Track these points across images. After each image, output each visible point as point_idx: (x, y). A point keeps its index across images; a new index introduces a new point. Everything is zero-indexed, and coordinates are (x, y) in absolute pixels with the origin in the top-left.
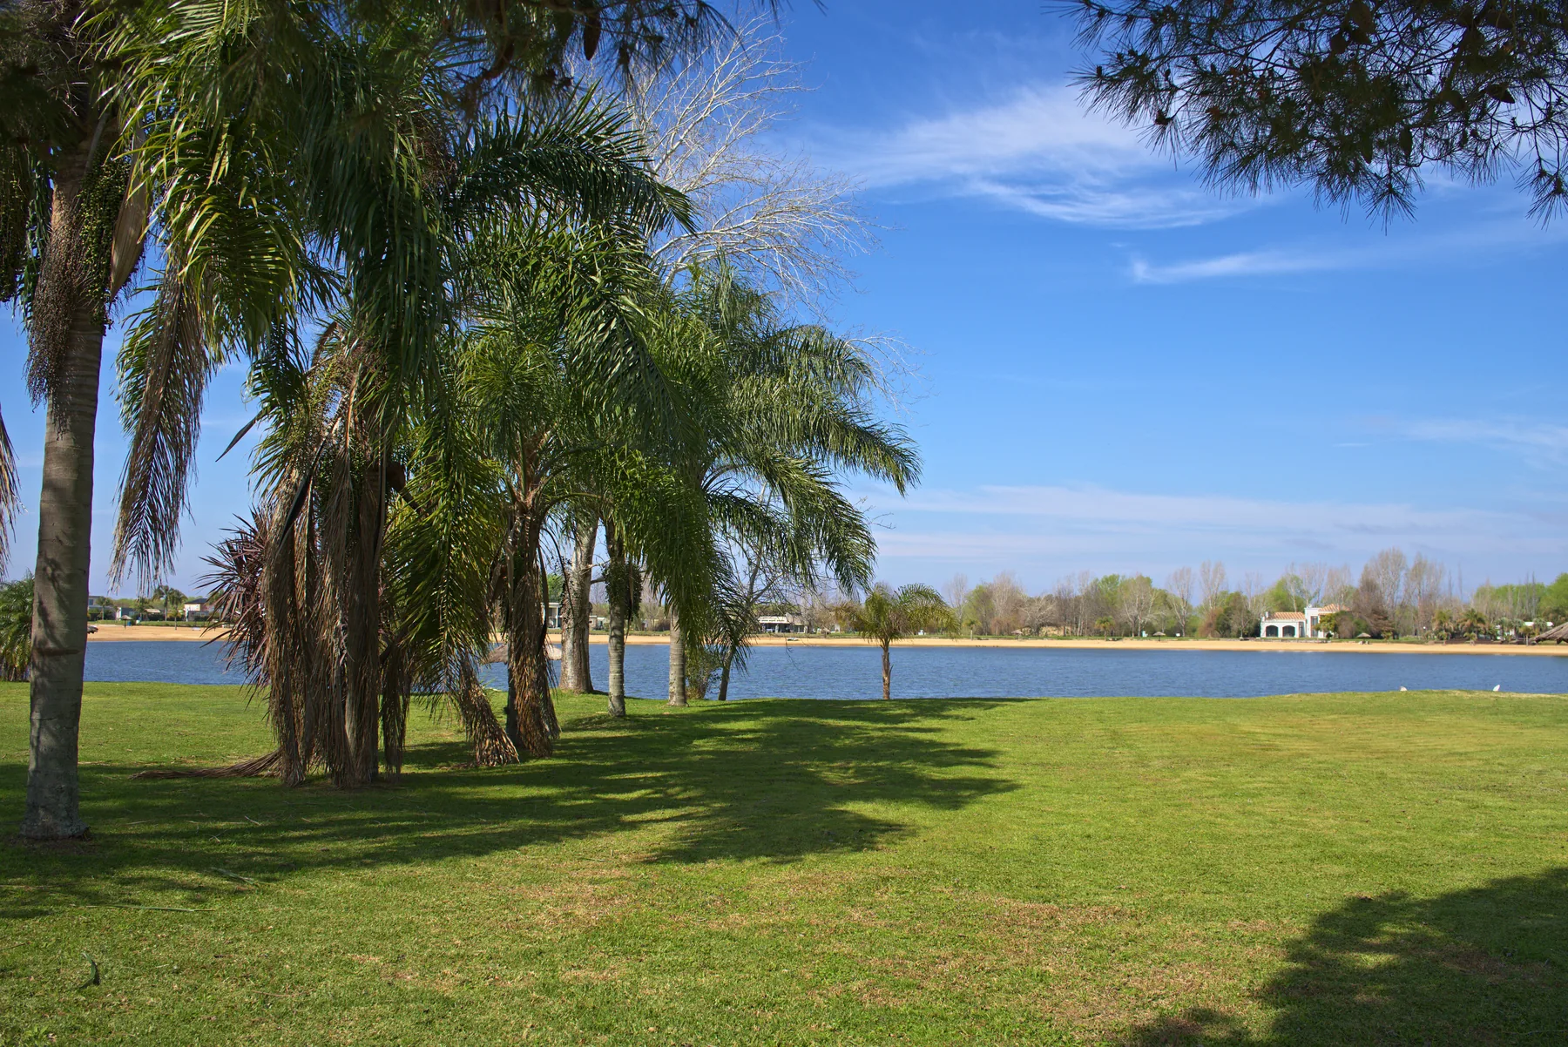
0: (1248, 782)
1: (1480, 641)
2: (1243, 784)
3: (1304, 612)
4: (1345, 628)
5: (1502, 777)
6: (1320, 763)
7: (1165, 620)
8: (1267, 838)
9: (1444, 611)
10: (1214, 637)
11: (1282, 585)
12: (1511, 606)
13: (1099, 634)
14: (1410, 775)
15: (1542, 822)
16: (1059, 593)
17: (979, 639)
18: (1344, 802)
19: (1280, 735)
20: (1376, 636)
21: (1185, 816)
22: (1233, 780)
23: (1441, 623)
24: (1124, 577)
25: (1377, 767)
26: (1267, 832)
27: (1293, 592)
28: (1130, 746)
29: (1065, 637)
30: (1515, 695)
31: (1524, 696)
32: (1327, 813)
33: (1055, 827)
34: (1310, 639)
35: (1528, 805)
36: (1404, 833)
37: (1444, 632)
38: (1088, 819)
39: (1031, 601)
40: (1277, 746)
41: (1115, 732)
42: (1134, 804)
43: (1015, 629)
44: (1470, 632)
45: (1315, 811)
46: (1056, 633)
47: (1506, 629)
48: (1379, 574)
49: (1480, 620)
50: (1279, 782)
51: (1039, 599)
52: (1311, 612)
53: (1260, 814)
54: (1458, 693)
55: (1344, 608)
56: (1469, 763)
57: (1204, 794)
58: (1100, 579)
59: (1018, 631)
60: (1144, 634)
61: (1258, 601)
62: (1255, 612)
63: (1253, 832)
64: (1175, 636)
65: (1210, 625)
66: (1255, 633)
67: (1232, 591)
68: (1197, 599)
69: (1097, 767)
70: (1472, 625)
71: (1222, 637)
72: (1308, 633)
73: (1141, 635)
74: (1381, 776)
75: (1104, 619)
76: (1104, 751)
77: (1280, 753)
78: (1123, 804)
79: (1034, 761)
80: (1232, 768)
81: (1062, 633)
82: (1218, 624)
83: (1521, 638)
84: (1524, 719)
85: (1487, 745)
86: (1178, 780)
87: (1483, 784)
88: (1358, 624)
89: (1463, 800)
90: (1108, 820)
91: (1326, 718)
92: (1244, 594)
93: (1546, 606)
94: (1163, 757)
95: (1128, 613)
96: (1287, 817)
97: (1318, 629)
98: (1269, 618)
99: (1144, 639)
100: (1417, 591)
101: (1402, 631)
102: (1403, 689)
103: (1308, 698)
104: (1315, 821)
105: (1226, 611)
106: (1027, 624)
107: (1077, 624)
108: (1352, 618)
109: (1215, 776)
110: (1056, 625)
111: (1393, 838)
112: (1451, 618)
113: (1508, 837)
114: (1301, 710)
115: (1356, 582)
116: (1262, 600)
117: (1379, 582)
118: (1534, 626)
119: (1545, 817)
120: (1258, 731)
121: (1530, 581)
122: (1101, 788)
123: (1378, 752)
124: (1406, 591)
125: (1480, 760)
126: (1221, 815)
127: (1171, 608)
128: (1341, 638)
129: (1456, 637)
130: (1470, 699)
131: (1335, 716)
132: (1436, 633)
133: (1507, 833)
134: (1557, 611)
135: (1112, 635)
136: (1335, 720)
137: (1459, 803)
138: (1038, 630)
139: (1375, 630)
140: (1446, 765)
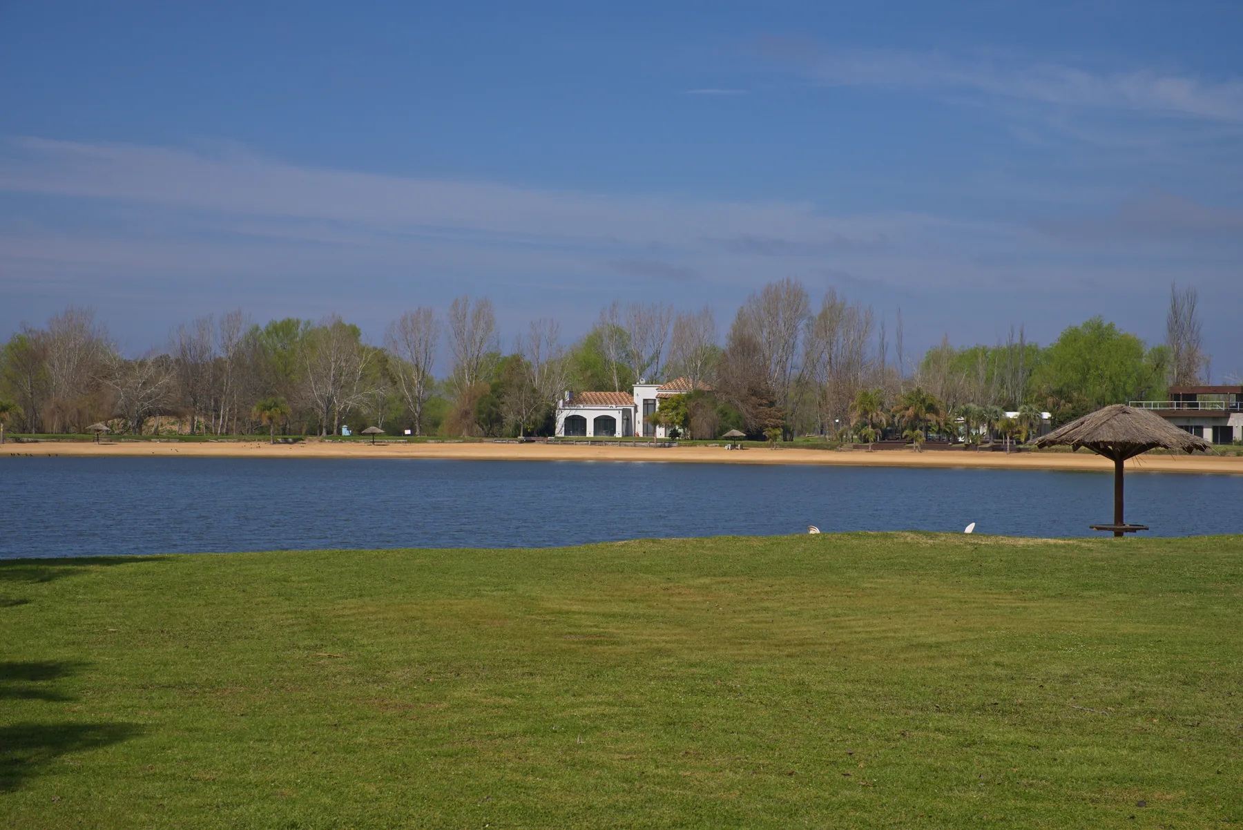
0: (573, 706)
1: (930, 444)
2: (564, 708)
3: (631, 392)
4: (702, 422)
5: (1005, 688)
6: (691, 665)
7: (384, 404)
8: (622, 811)
9: (871, 391)
10: (474, 438)
11: (594, 342)
12: (982, 384)
13: (260, 432)
14: (849, 686)
15: (1087, 771)
16: (183, 352)
17: (18, 440)
18: (746, 738)
19: (614, 616)
20: (756, 436)
21: (469, 775)
22: (545, 703)
23: (866, 412)
24: (308, 323)
25: (792, 672)
26: (622, 799)
27: (612, 354)
28: (347, 644)
29: (193, 437)
30: (1007, 541)
31: (1021, 542)
32: (720, 760)
33: (224, 812)
34: (642, 440)
35: (1058, 739)
36: (858, 795)
37: (870, 429)
38: (286, 791)
39: (127, 367)
40: (612, 635)
41: (315, 618)
42: (370, 755)
43: (93, 421)
44: (914, 430)
45: (698, 756)
46: (175, 428)
47: (973, 424)
48: (761, 327)
49: (931, 409)
50: (627, 704)
51: (142, 364)
52: (644, 392)
53: (601, 766)
54: (910, 537)
55: (701, 385)
56: (944, 663)
57: (496, 731)
58: (262, 327)
59: (100, 425)
60: (345, 431)
61: (551, 371)
62: (547, 393)
63: (598, 801)
64: (401, 434)
65: (466, 414)
66: (545, 430)
67: (507, 351)
68: (442, 370)
69: (289, 686)
70: (916, 416)
71: (487, 436)
72: (639, 429)
73: (340, 432)
74: (801, 688)
75: (269, 401)
76: (298, 654)
77: (622, 649)
78: (350, 757)
79: (164, 680)
80: (538, 679)
81: (187, 429)
82: (480, 412)
83: (1001, 439)
84: (1024, 583)
85: (971, 630)
86: (445, 704)
87: (974, 700)
88: (724, 414)
89: (948, 731)
90: (327, 791)
91: (691, 583)
92: (527, 358)
93: (1040, 384)
94: (409, 663)
95: (316, 391)
96: (651, 769)
97: (656, 423)
98: (571, 403)
99: (346, 439)
100: (826, 356)
101: (798, 426)
102: (815, 531)
103: (656, 548)
104: (700, 775)
105: (494, 389)
106: (119, 411)
107: (217, 410)
108: (714, 404)
109: (511, 696)
110: (177, 415)
111: (841, 805)
112: (882, 404)
113: (1036, 798)
114: (647, 570)
115: (723, 340)
116: (558, 370)
117: (762, 338)
118: (1021, 418)
119: (1091, 761)
120: (575, 608)
121: (1017, 341)
122: (303, 727)
123: (788, 644)
124: (807, 354)
125: (963, 656)
126: (533, 770)
127: (395, 383)
128: (695, 439)
129: (889, 437)
130: (933, 547)
131: (707, 581)
132: (857, 430)
133: (1033, 791)
134: (1059, 393)
135: (284, 431)
136: (706, 587)
137: (941, 737)
138: (141, 422)
139: (753, 424)
140: (907, 666)
